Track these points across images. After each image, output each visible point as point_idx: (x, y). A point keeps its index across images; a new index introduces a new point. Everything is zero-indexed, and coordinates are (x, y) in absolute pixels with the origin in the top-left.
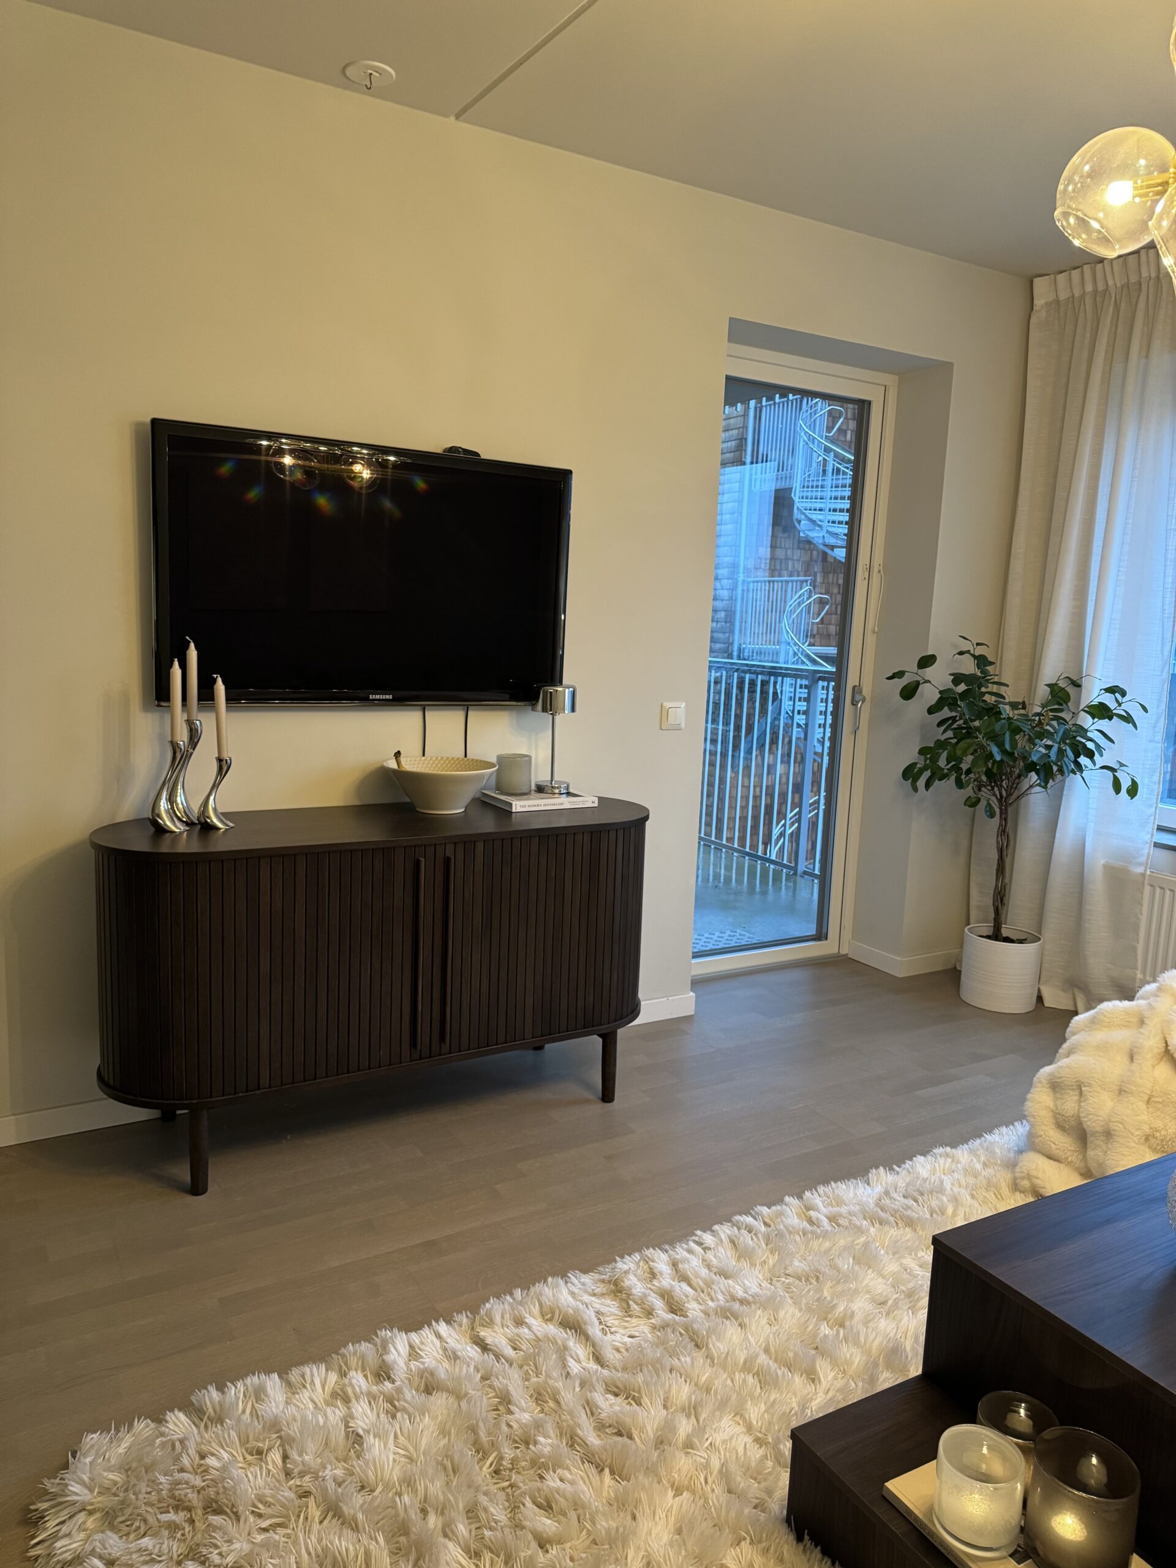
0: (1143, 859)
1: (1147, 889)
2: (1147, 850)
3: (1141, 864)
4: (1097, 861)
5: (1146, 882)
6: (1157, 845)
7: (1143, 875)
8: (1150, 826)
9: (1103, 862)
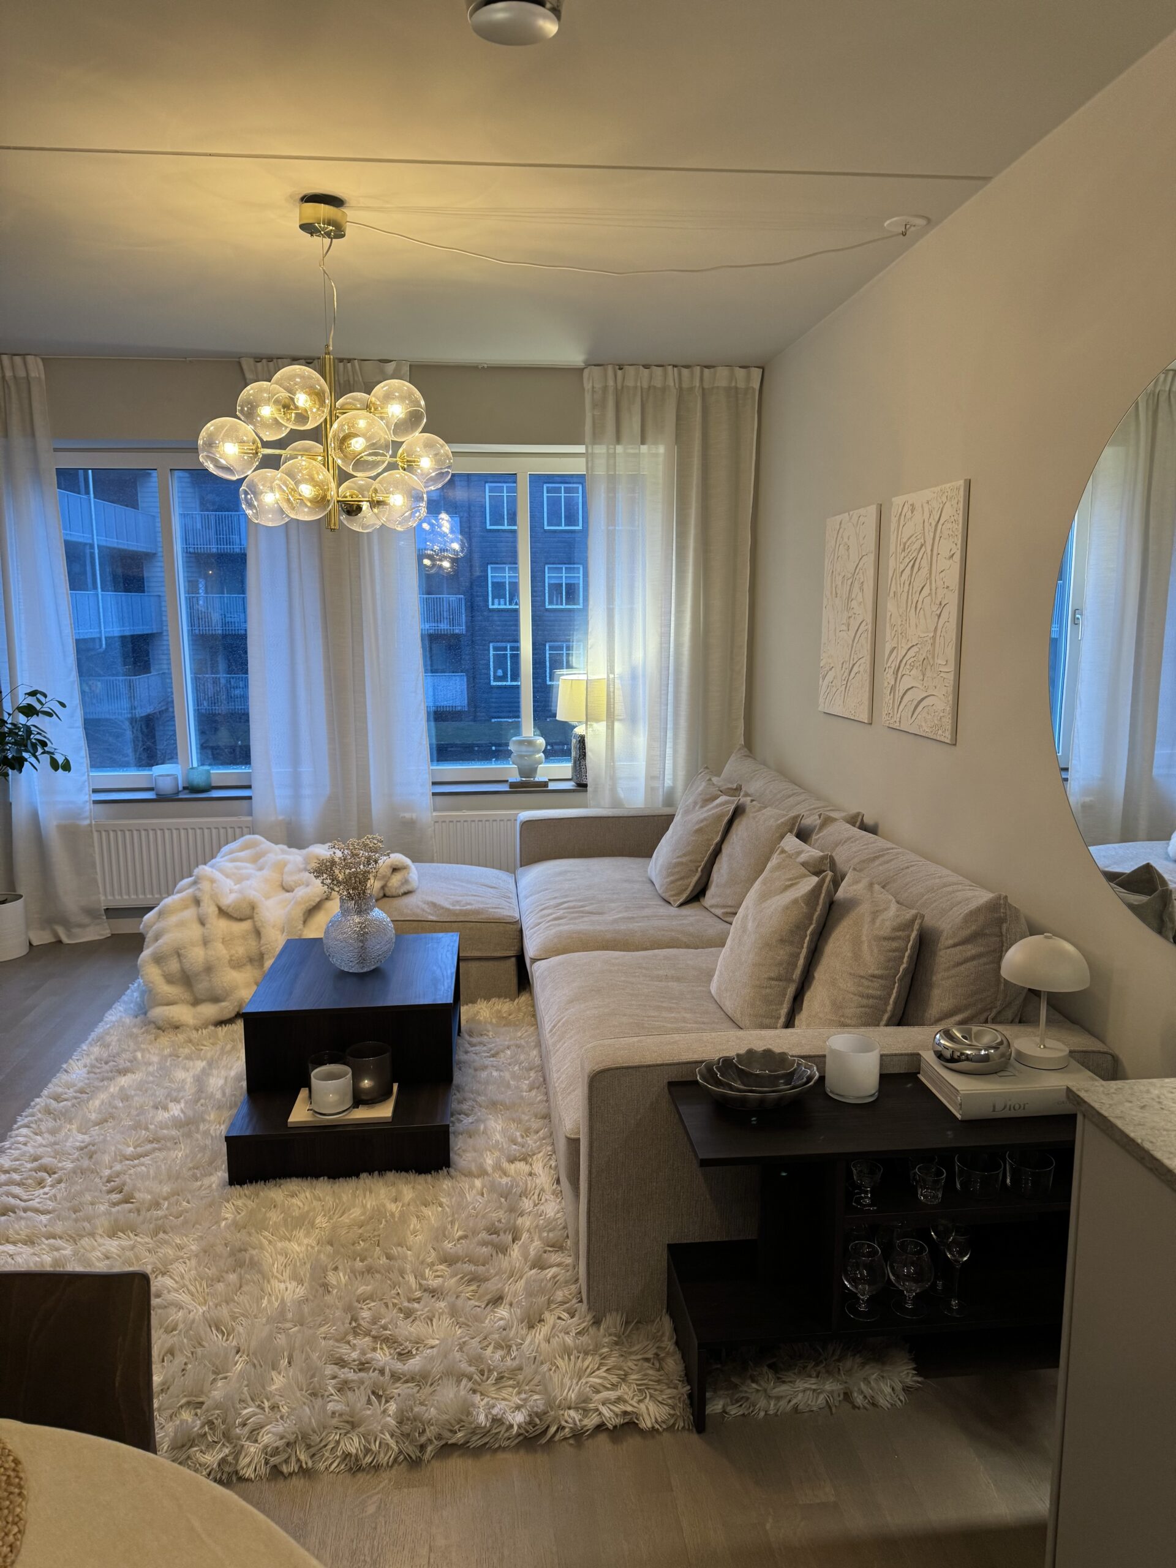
0: (87, 814)
1: (95, 835)
2: (89, 806)
3: (86, 818)
4: (50, 823)
5: (94, 830)
6: (96, 802)
7: (90, 825)
8: (87, 789)
9: (55, 823)
